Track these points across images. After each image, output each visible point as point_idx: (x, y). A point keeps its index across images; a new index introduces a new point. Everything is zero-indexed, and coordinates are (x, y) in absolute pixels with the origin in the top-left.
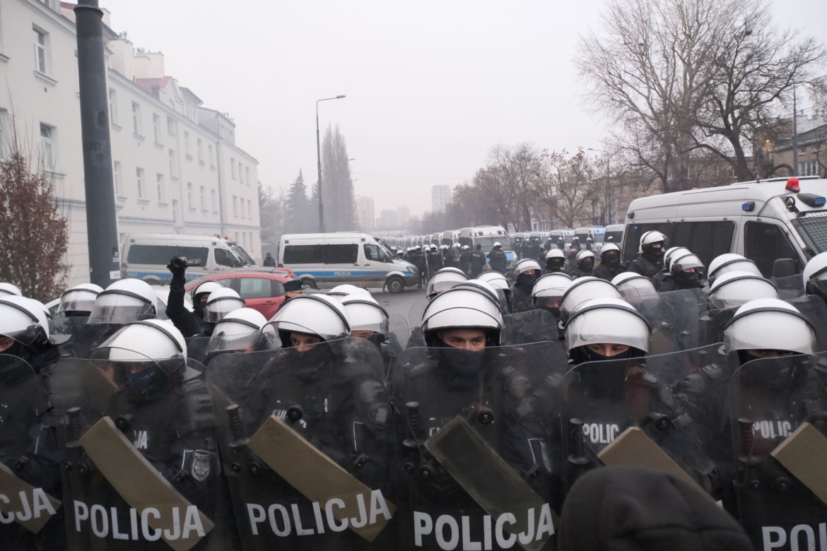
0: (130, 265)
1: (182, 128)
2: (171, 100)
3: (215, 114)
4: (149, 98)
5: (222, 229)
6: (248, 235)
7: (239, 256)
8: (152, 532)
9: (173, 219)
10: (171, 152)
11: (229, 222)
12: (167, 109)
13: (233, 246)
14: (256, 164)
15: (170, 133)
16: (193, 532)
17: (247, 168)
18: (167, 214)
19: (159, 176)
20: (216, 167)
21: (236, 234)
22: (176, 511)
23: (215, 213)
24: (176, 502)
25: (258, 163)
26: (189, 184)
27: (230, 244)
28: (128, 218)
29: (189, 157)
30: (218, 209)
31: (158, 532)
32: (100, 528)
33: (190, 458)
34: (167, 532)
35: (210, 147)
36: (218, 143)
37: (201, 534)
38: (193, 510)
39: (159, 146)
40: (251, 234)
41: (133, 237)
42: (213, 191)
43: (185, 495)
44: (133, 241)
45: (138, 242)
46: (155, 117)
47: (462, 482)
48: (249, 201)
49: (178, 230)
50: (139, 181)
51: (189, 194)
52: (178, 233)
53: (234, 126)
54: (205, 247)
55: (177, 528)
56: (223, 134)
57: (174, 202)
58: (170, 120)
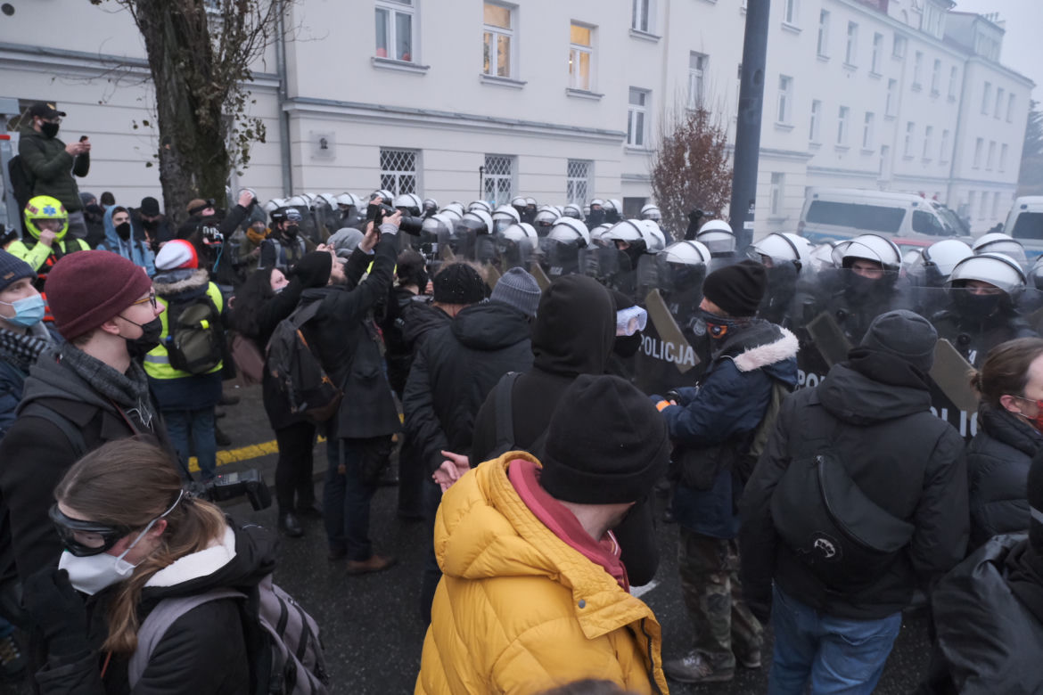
0: (808, 224)
1: (913, 47)
2: (904, 11)
3: (973, 19)
4: (872, 13)
5: (949, 185)
6: (991, 196)
7: (947, 222)
8: (669, 357)
9: (877, 170)
10: (892, 82)
11: (962, 177)
12: (895, 25)
13: (941, 208)
14: (1031, 88)
15: (895, 56)
16: (689, 362)
17: (1012, 96)
18: (872, 165)
19: (869, 116)
20: (958, 97)
21: (971, 193)
22: (682, 347)
23: (943, 163)
24: (683, 343)
25: (1035, 85)
26: (910, 125)
27: (936, 206)
28: (819, 169)
29: (917, 87)
30: (949, 158)
31: (672, 356)
32: (648, 350)
33: (694, 322)
34: (676, 358)
35: (954, 69)
36: (967, 63)
37: (693, 364)
38: (690, 349)
39: (874, 75)
40: (997, 194)
41: (816, 191)
42: (945, 132)
43: (687, 339)
44: (816, 196)
45: (821, 198)
46: (877, 37)
47: (823, 353)
48: (1005, 146)
49: (882, 185)
50: (841, 124)
51: (907, 137)
52: (882, 189)
53: (1002, 31)
54: (902, 207)
55: (681, 358)
56: (980, 48)
57: (884, 148)
58: (898, 39)
